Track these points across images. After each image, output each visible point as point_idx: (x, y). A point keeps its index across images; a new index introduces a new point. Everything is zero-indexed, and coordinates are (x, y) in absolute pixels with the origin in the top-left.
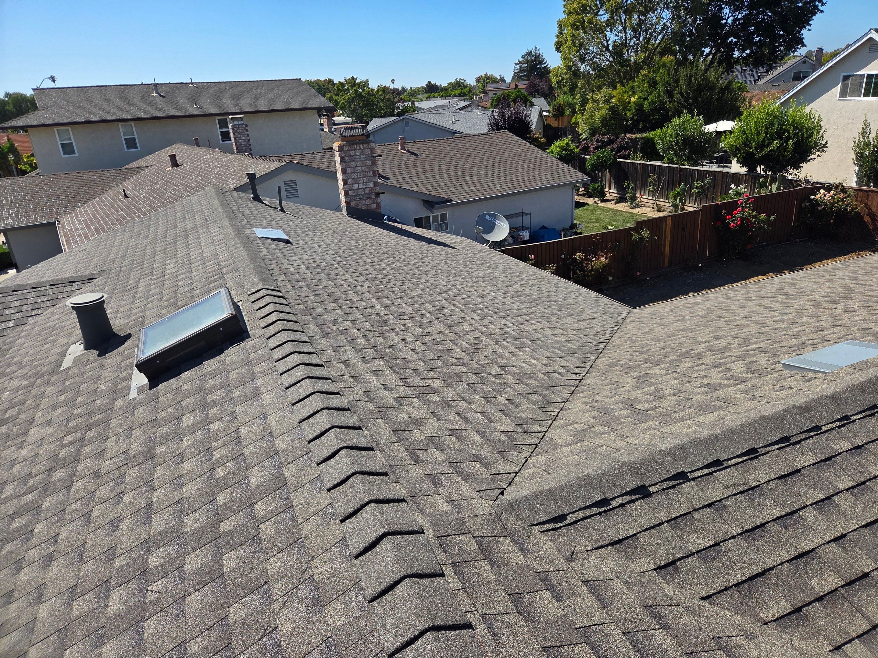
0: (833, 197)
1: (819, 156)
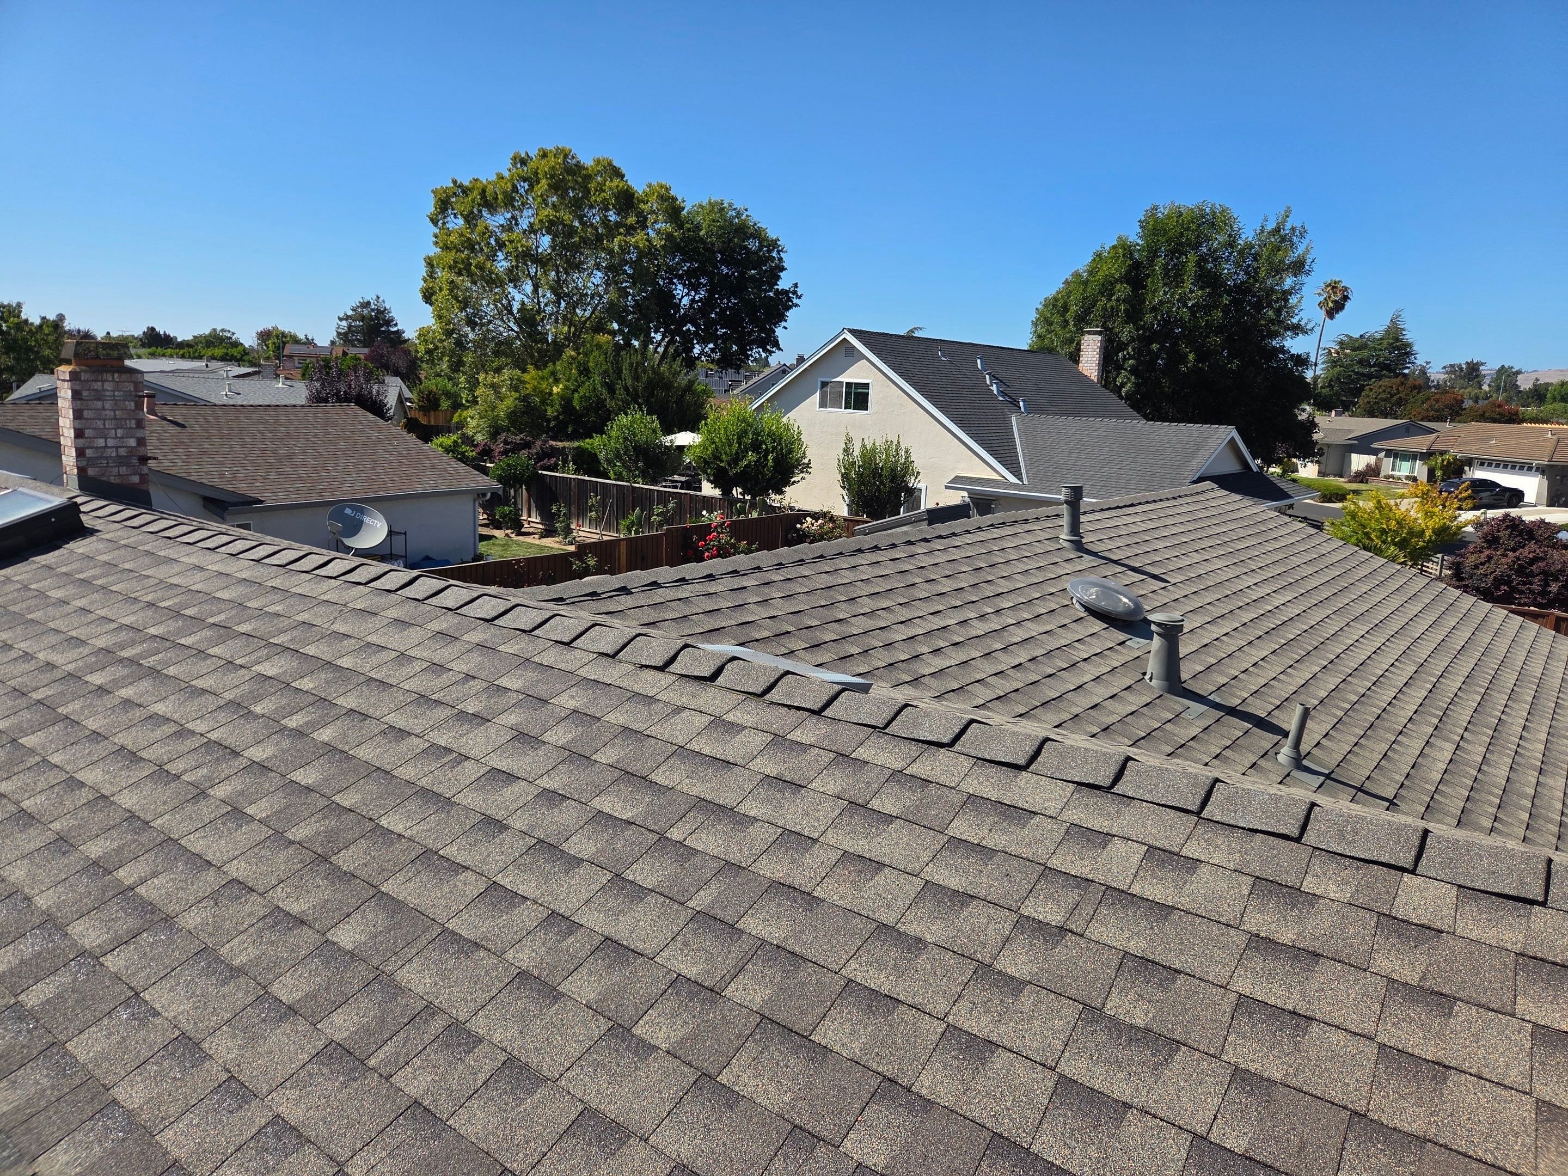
0: (821, 527)
1: (803, 478)
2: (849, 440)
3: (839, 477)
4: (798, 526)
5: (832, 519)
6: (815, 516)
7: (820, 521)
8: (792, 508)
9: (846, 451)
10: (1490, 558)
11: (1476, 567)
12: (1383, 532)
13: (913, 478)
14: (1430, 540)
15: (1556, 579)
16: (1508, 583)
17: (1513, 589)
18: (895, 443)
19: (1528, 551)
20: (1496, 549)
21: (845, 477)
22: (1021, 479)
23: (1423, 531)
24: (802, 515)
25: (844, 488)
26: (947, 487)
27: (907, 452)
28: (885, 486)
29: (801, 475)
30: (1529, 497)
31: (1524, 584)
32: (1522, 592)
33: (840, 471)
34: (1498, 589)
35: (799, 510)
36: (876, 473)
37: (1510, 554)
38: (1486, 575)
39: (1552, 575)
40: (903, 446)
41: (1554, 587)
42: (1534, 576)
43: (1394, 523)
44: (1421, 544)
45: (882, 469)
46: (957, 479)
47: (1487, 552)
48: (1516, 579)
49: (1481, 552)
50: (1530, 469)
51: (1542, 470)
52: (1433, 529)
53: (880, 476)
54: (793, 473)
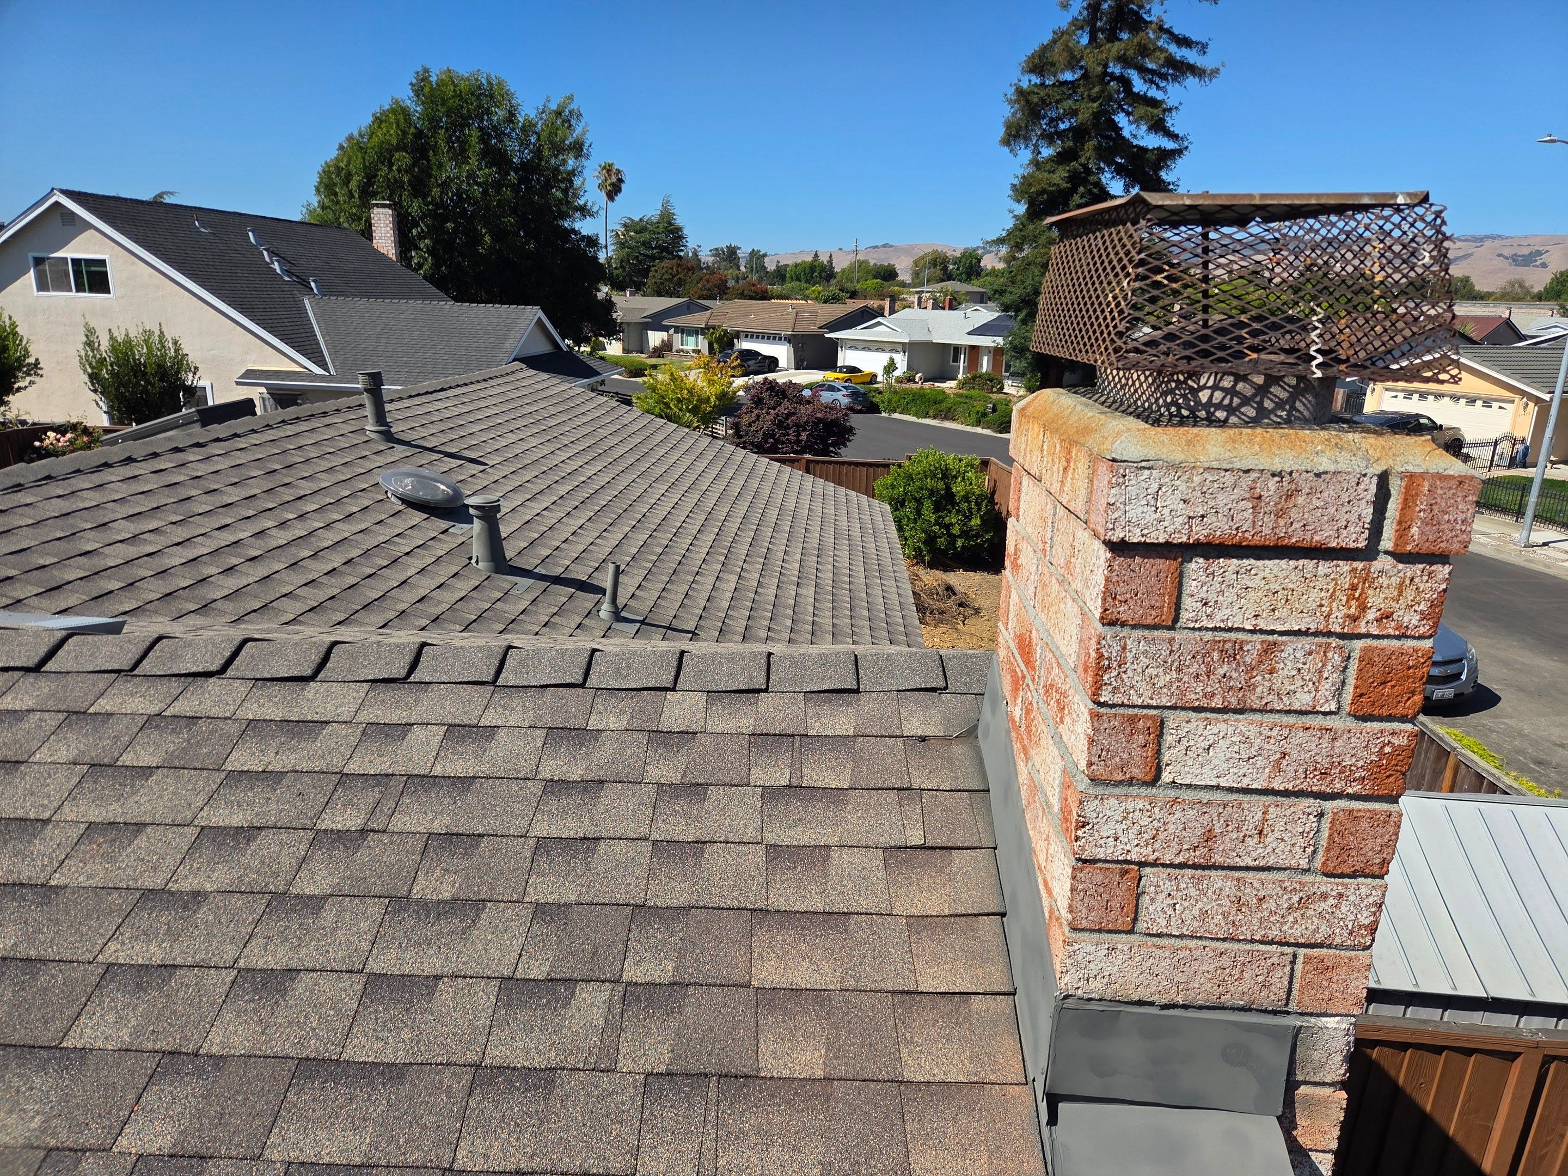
0: (72, 442)
1: (32, 383)
2: (90, 332)
3: (86, 379)
4: (37, 444)
5: (86, 431)
6: (61, 429)
7: (69, 436)
8: (23, 423)
9: (89, 344)
10: (758, 416)
11: (750, 425)
12: (679, 400)
13: (191, 375)
14: (715, 406)
15: (805, 430)
16: (773, 436)
17: (777, 441)
18: (157, 333)
19: (783, 409)
20: (762, 409)
21: (94, 378)
22: (327, 369)
23: (709, 398)
24: (40, 430)
25: (95, 391)
26: (238, 383)
27: (175, 343)
28: (153, 386)
29: (28, 379)
30: (782, 363)
31: (784, 435)
32: (783, 443)
33: (85, 371)
34: (766, 442)
35: (34, 424)
36: (137, 370)
37: (772, 411)
38: (757, 431)
39: (801, 426)
40: (168, 336)
41: (804, 436)
42: (789, 429)
43: (686, 392)
44: (709, 409)
45: (145, 367)
46: (249, 374)
47: (756, 412)
48: (778, 433)
49: (752, 412)
50: (780, 339)
51: (789, 339)
52: (716, 395)
53: (144, 374)
54: (16, 377)
